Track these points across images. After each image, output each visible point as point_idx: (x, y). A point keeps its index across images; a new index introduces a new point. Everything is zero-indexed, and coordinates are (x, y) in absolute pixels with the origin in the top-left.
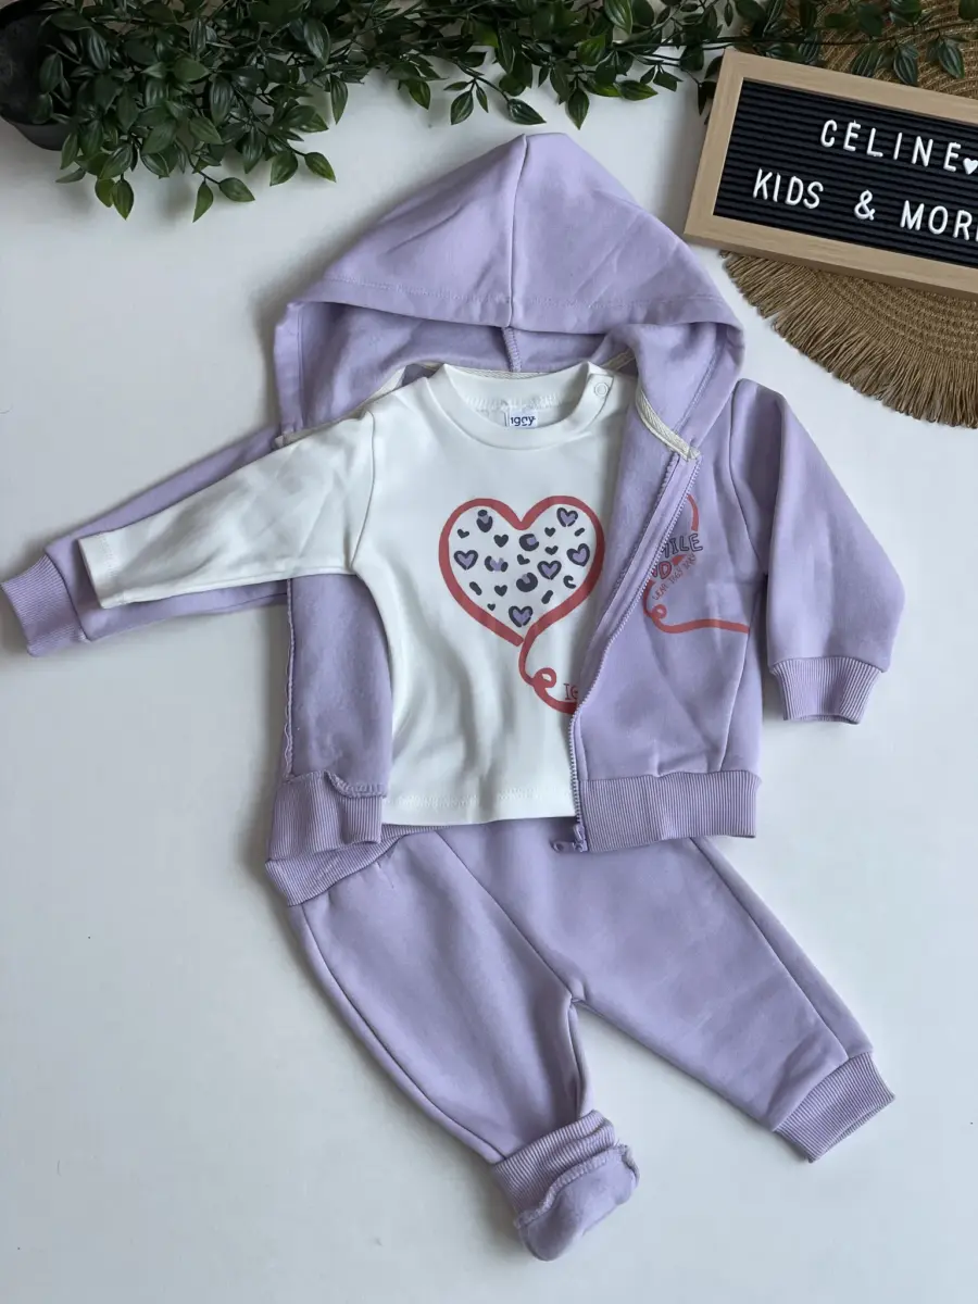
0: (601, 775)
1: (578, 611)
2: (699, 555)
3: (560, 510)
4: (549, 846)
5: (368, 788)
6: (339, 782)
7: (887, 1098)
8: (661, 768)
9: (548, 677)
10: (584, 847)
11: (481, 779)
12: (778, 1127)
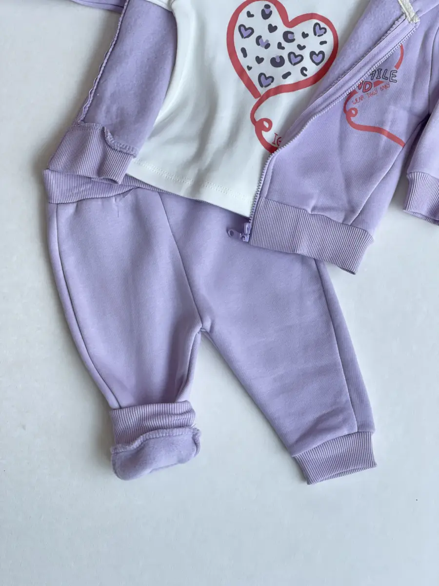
0: (275, 197)
1: (301, 92)
2: (392, 85)
3: (316, 24)
4: (225, 230)
5: (126, 147)
6: (109, 137)
7: (372, 464)
8: (314, 209)
9: (266, 125)
10: (247, 239)
11: (199, 170)
12: (297, 455)
